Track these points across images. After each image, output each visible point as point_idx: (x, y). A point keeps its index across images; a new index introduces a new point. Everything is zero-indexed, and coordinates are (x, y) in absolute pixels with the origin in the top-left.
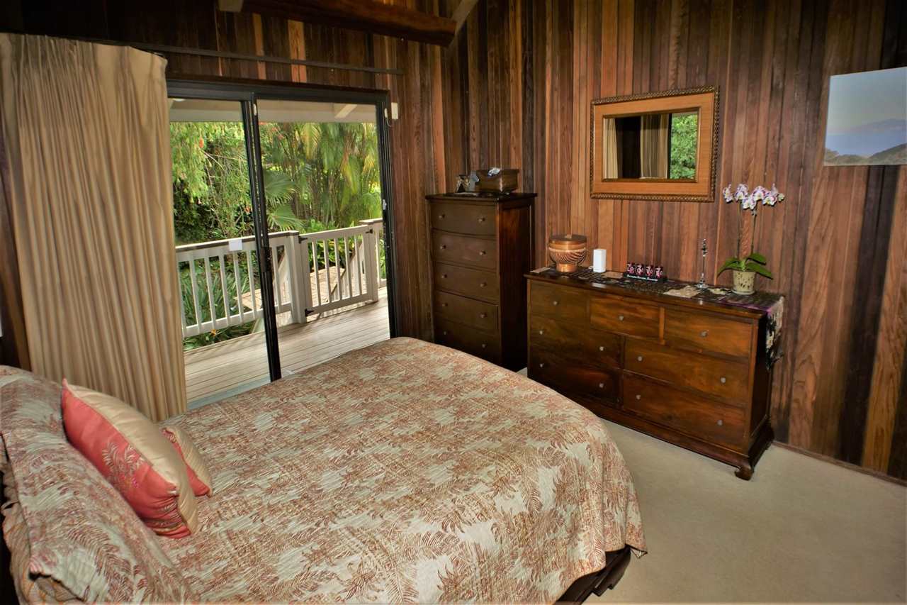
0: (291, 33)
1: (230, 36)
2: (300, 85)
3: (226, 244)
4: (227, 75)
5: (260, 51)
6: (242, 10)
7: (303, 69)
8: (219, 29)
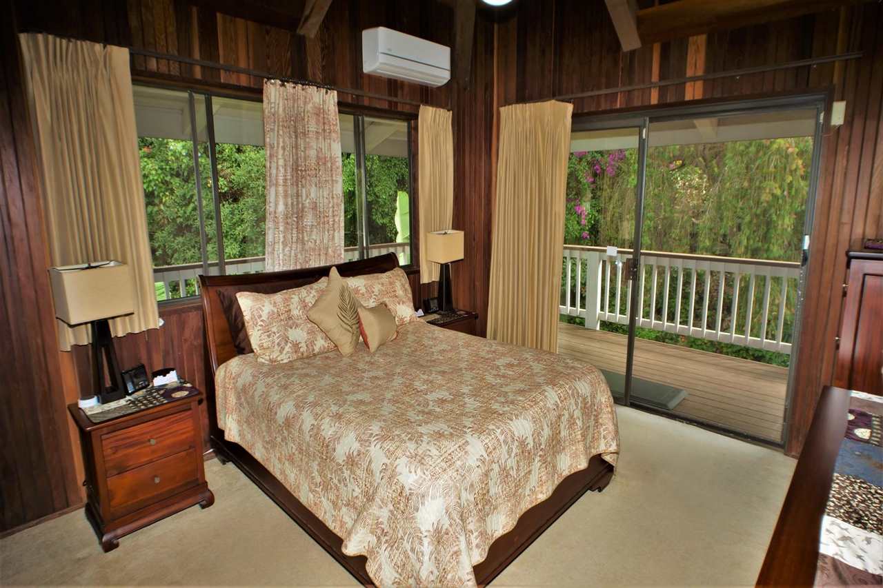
0: (691, 50)
1: (630, 70)
2: (694, 102)
3: (605, 251)
4: (624, 106)
5: (655, 77)
6: (642, 44)
7: (699, 84)
8: (622, 69)
